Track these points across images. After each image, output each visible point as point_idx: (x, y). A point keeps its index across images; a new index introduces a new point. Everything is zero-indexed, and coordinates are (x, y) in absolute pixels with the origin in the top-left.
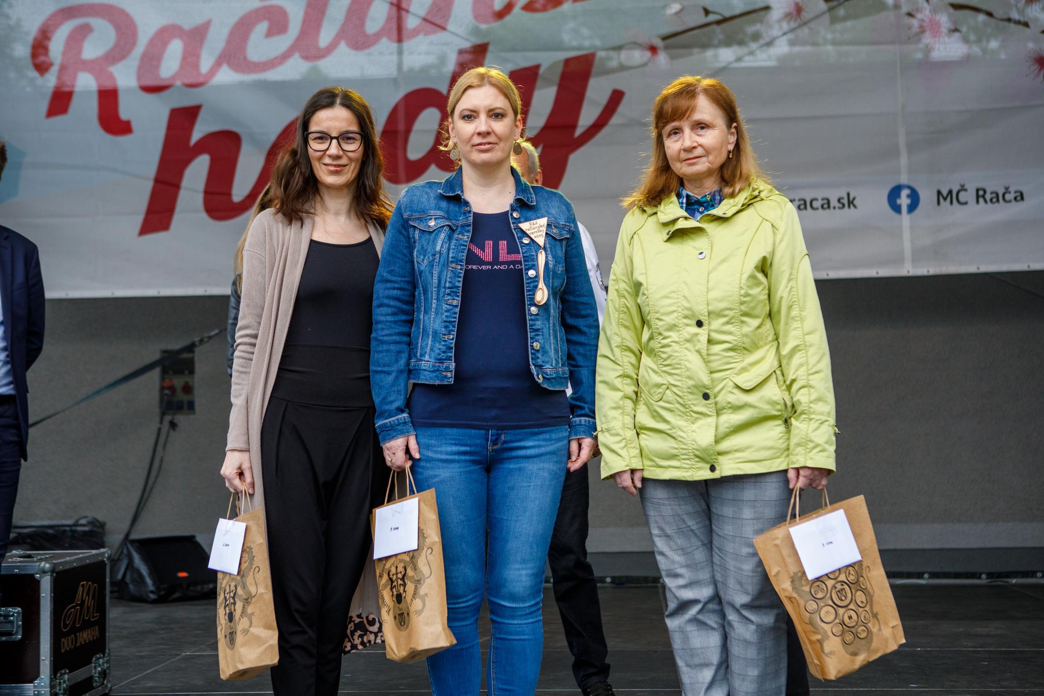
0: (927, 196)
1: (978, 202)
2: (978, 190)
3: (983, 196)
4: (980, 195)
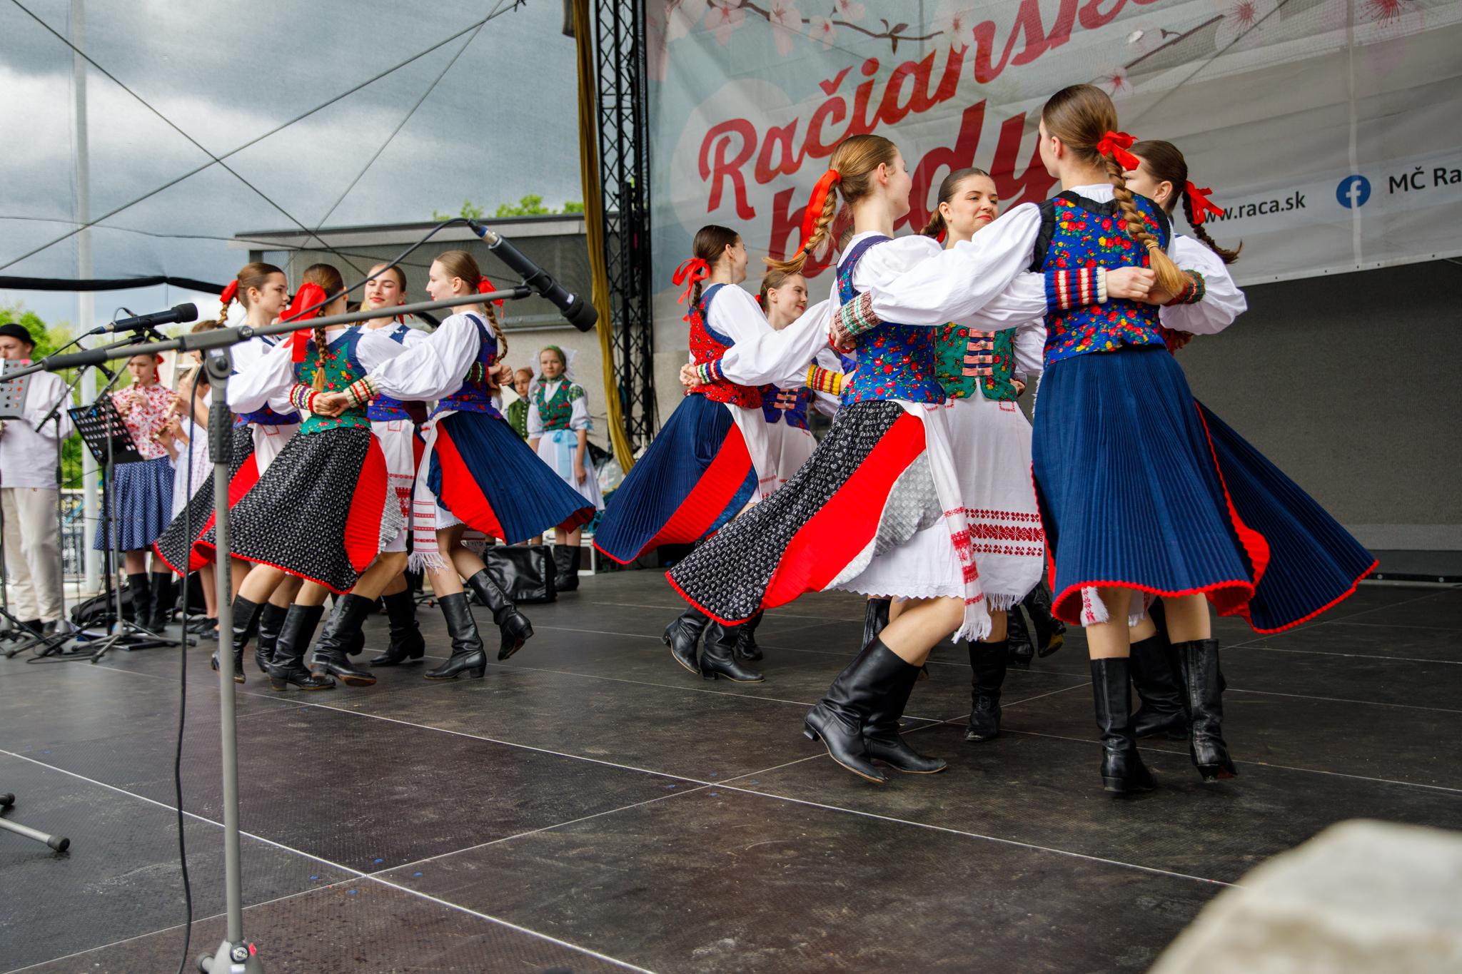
0: (1378, 184)
1: (1436, 184)
2: (1436, 171)
3: (1442, 177)
4: (1439, 175)
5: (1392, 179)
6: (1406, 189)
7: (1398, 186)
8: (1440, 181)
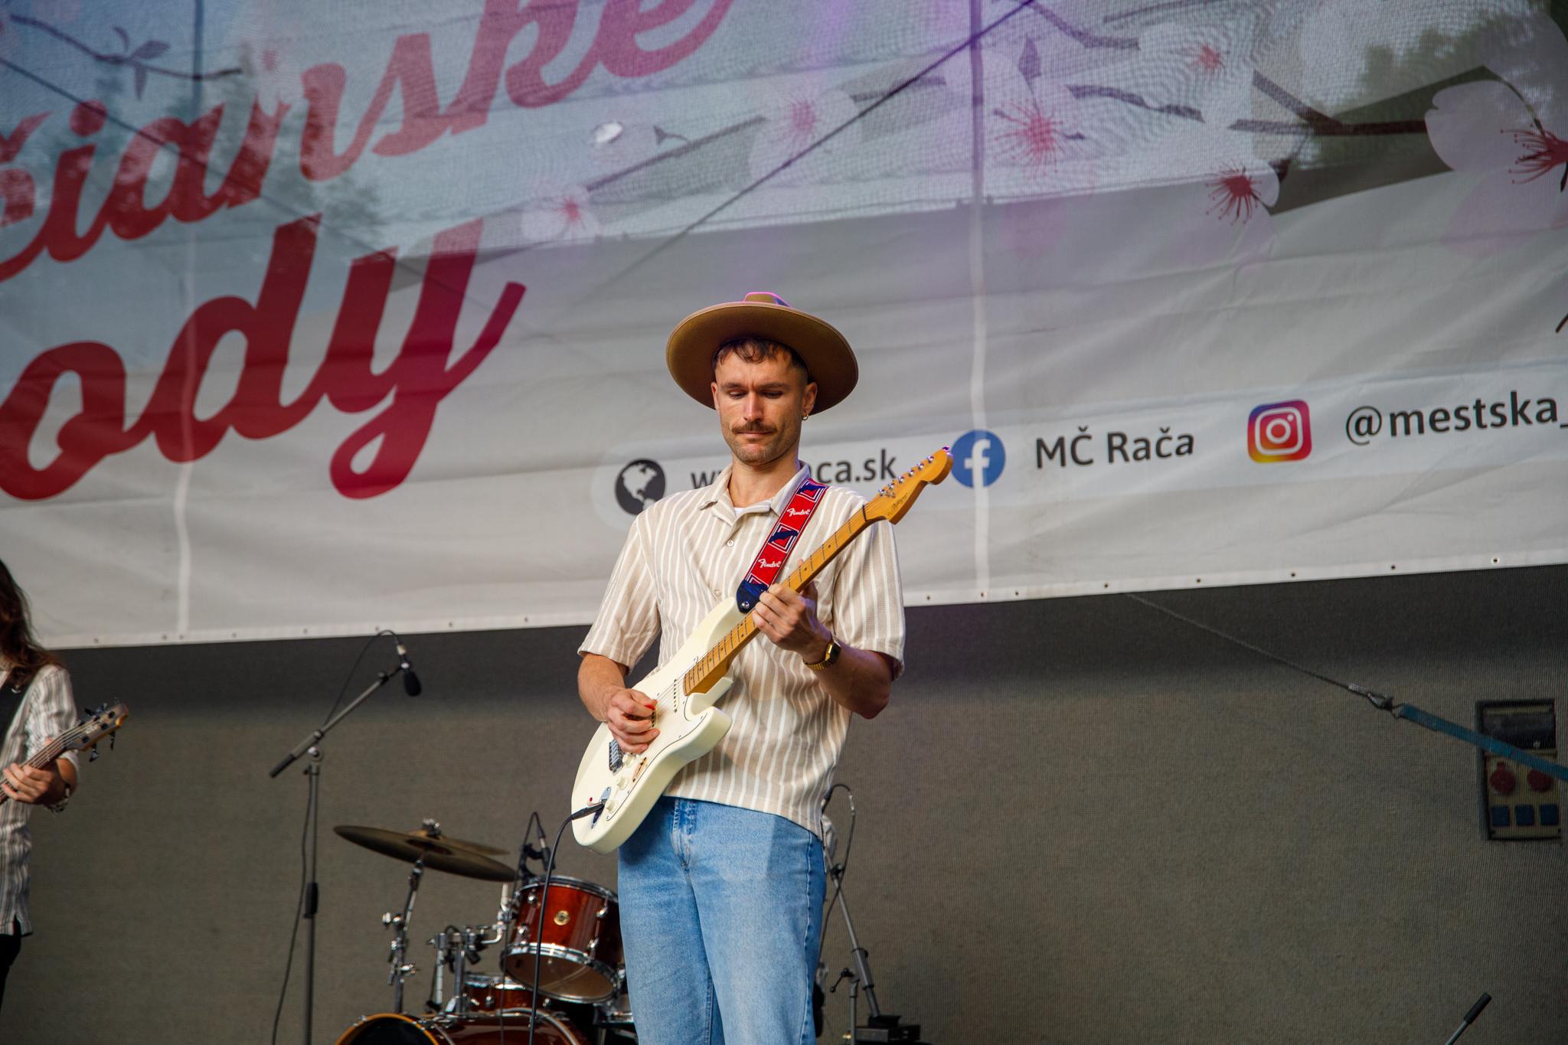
0: (1018, 447)
1: (1111, 460)
2: (1110, 436)
3: (1121, 448)
4: (1116, 445)
5: (1040, 444)
6: (1063, 463)
7: (1051, 456)
8: (1117, 454)
